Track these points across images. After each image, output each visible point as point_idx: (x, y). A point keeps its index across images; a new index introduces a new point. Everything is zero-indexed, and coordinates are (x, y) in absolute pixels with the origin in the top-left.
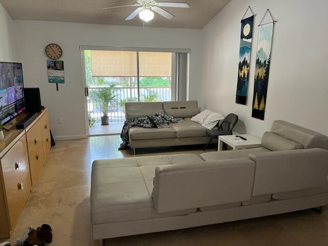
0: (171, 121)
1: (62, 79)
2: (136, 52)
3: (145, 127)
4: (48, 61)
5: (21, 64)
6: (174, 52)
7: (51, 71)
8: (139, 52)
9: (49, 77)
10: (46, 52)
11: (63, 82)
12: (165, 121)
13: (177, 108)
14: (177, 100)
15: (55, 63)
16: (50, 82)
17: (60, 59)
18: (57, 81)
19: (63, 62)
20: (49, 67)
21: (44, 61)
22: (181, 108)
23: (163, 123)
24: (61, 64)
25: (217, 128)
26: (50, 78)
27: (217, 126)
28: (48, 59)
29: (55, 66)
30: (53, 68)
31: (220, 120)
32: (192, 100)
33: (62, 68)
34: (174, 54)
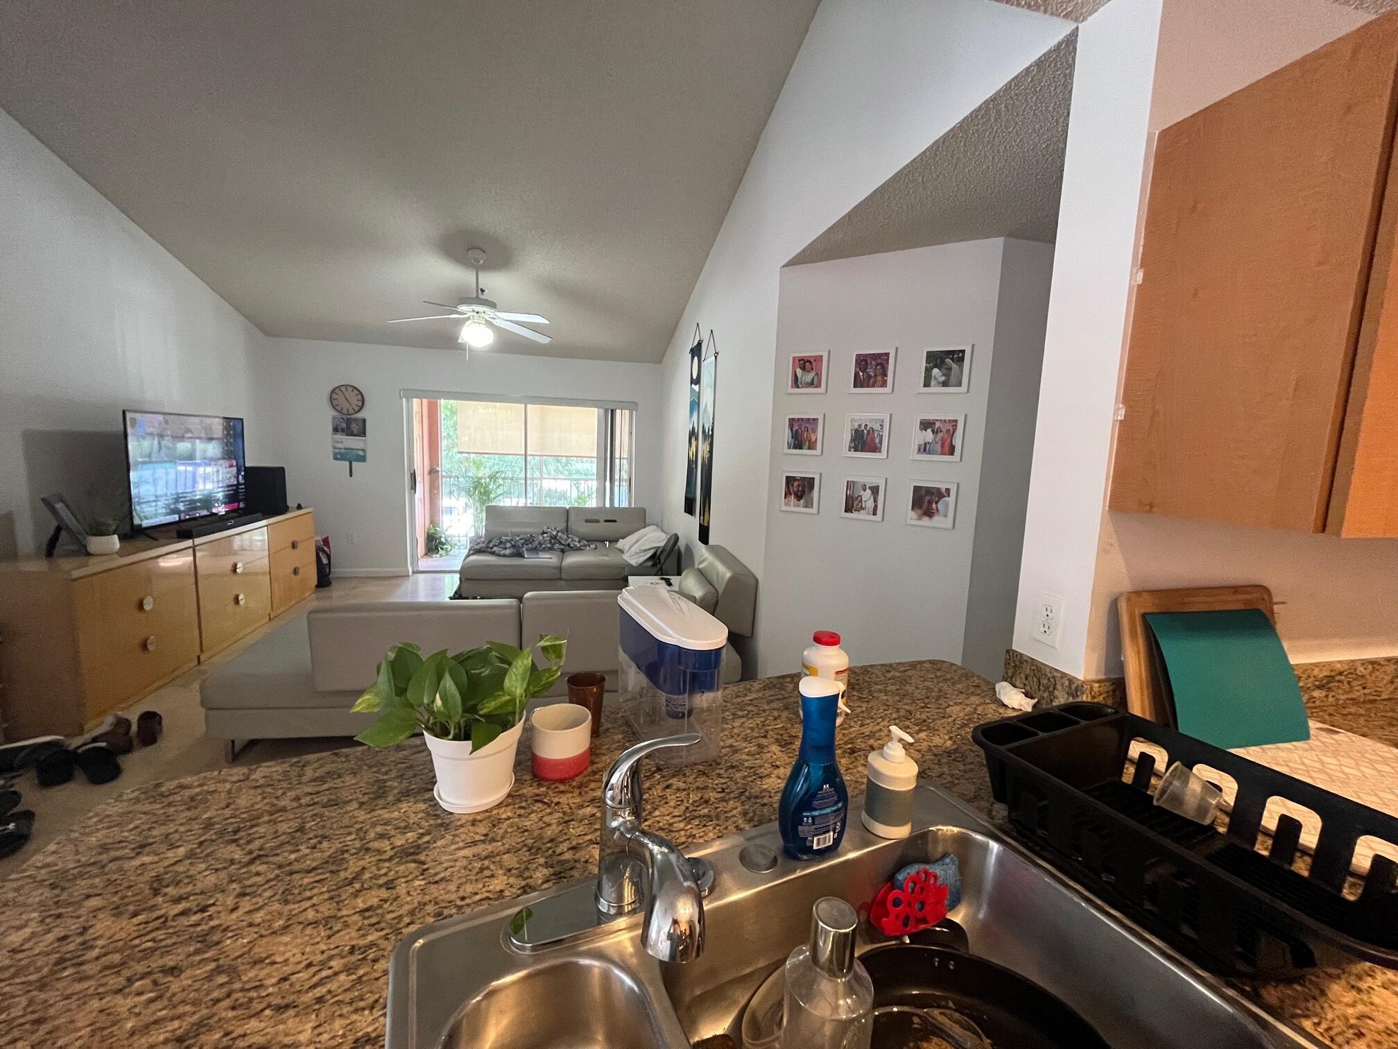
0: (569, 545)
1: (361, 453)
2: (523, 405)
3: (499, 555)
4: (334, 418)
5: (242, 419)
6: (601, 408)
7: (339, 436)
8: (528, 406)
9: (335, 448)
10: (331, 399)
11: (363, 459)
12: (557, 546)
13: (598, 521)
14: (608, 505)
15: (349, 422)
16: (336, 458)
17: (360, 415)
18: (352, 458)
19: (364, 420)
20: (336, 430)
21: (327, 416)
22: (606, 521)
23: (551, 549)
24: (361, 423)
25: (650, 563)
26: (337, 451)
27: (653, 557)
28: (335, 413)
29: (348, 427)
30: (343, 430)
31: (659, 547)
32: (637, 506)
33: (363, 433)
34: (602, 411)
